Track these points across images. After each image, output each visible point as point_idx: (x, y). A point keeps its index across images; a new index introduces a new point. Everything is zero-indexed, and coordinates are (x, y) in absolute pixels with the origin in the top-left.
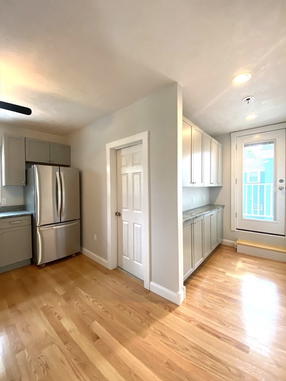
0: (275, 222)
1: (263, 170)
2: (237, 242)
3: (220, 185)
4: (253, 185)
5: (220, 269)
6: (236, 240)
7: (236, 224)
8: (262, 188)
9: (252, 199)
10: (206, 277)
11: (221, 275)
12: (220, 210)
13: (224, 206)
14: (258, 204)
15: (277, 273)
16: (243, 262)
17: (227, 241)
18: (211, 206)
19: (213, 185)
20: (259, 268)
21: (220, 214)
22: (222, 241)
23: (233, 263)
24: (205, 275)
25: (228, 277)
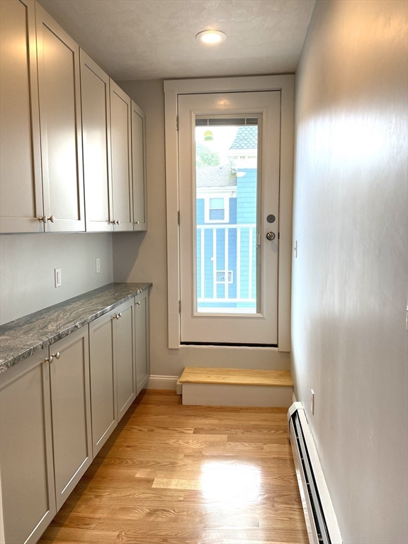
0: (260, 315)
1: (234, 196)
2: (184, 378)
3: (138, 228)
4: (215, 227)
5: (140, 474)
6: (180, 374)
7: (181, 330)
8: (233, 233)
9: (214, 259)
10: (97, 516)
11: (139, 493)
12: (140, 298)
13: (151, 285)
14: (226, 271)
15: (266, 442)
16: (196, 431)
17: (160, 379)
18: (117, 287)
19: (118, 228)
20: (230, 439)
21: (140, 309)
22: (147, 382)
23: (171, 442)
24: (96, 509)
25: (160, 493)
